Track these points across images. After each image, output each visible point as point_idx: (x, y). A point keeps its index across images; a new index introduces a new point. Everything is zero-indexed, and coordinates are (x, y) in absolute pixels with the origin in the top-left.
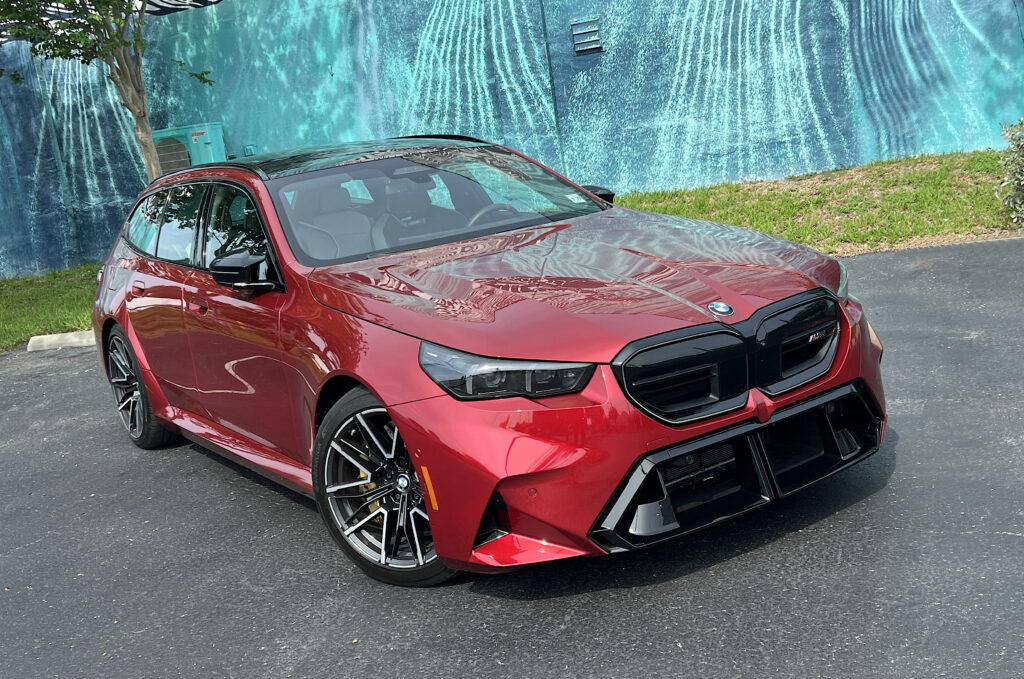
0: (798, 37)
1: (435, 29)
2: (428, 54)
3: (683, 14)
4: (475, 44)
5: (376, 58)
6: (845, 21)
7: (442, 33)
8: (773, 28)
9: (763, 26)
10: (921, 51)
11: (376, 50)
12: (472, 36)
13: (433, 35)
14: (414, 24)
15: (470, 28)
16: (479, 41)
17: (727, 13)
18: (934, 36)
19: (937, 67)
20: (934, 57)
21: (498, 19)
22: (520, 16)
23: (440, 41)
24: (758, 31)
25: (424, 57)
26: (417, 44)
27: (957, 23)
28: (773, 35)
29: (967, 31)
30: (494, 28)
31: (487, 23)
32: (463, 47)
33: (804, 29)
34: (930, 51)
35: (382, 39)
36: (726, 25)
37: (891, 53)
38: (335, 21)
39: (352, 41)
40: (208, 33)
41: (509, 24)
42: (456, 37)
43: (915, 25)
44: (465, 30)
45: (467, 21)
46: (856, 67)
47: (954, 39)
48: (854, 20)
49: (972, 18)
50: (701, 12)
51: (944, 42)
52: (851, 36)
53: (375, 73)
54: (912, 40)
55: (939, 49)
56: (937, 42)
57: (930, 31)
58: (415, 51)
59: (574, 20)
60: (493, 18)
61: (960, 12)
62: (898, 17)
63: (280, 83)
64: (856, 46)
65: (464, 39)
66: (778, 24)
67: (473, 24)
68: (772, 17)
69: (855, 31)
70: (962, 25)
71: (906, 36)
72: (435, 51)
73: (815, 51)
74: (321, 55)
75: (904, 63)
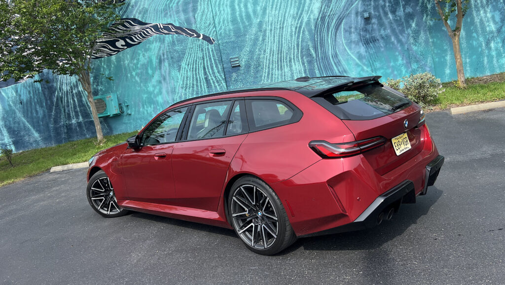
0: (300, 60)
1: (187, 60)
2: (185, 69)
3: (265, 55)
4: (200, 65)
5: (167, 71)
6: (314, 55)
7: (189, 62)
8: (292, 58)
9: (290, 57)
10: (338, 63)
11: (168, 68)
12: (199, 63)
13: (186, 63)
14: (180, 60)
15: (198, 60)
16: (201, 64)
17: (278, 54)
18: (341, 59)
19: (343, 68)
20: (342, 65)
21: (207, 57)
22: (213, 56)
23: (188, 64)
24: (288, 59)
25: (184, 70)
26: (181, 66)
27: (348, 55)
28: (293, 60)
29: (351, 57)
30: (205, 60)
31: (203, 59)
32: (196, 66)
33: (302, 58)
34: (341, 64)
35: (169, 65)
36: (278, 57)
37: (329, 64)
38: (155, 61)
39: (160, 69)
40: (113, 66)
41: (210, 59)
42: (193, 63)
43: (336, 56)
44: (196, 61)
45: (197, 58)
46: (319, 69)
47: (348, 60)
48: (317, 55)
49: (352, 53)
50: (270, 54)
51: (345, 61)
52: (316, 60)
53: (167, 75)
54: (335, 60)
55: (343, 63)
56: (343, 61)
57: (340, 57)
58: (180, 68)
59: (231, 57)
60: (205, 57)
61: (349, 52)
62: (330, 53)
63: (137, 81)
64: (318, 62)
65: (196, 64)
66: (294, 57)
67: (199, 59)
68: (292, 55)
69: (318, 58)
70: (350, 55)
71: (333, 60)
72: (187, 67)
73: (306, 64)
74: (150, 72)
75: (333, 68)
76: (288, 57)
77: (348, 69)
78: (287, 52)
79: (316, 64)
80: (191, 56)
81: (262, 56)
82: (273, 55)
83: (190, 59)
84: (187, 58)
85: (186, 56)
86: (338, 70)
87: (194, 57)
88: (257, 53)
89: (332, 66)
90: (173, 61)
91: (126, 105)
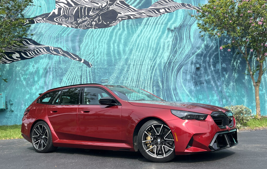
0: (151, 89)
1: (68, 77)
2: (65, 82)
3: (127, 81)
4: (77, 81)
5: (51, 81)
6: (161, 87)
8: (146, 86)
9: (144, 86)
10: (176, 95)
11: (51, 79)
12: (77, 79)
14: (62, 75)
17: (137, 82)
18: (179, 92)
19: (179, 98)
20: (179, 96)
22: (90, 76)
23: (69, 79)
26: (62, 79)
27: (183, 90)
28: (146, 88)
29: (185, 92)
30: (83, 78)
31: (81, 77)
32: (74, 82)
33: (153, 87)
34: (178, 95)
35: (53, 77)
36: (136, 84)
37: (170, 94)
38: (41, 72)
39: (45, 76)
40: (5, 70)
41: (87, 78)
42: (73, 79)
43: (175, 89)
44: (75, 78)
46: (163, 96)
47: (183, 93)
48: (163, 87)
49: (187, 89)
50: (131, 81)
51: (181, 93)
52: (162, 90)
53: (50, 85)
54: (174, 92)
55: (180, 95)
56: (179, 94)
57: (178, 91)
58: (62, 81)
59: (102, 79)
60: (83, 76)
61: (184, 88)
62: (172, 87)
63: (23, 84)
64: (163, 92)
65: (75, 80)
66: (147, 86)
67: (77, 77)
68: (146, 84)
69: (163, 89)
70: (184, 90)
71: (173, 91)
72: (67, 81)
73: (155, 92)
74: (36, 79)
75: (173, 97)
76: (143, 85)
77: (182, 100)
78: (143, 81)
79: (161, 92)
80: (71, 73)
81: (125, 82)
82: (133, 82)
83: (70, 75)
84: (69, 75)
85: (68, 73)
86: (176, 99)
87: (74, 75)
88: (122, 79)
89: (172, 96)
90: (56, 75)
91: (11, 103)
